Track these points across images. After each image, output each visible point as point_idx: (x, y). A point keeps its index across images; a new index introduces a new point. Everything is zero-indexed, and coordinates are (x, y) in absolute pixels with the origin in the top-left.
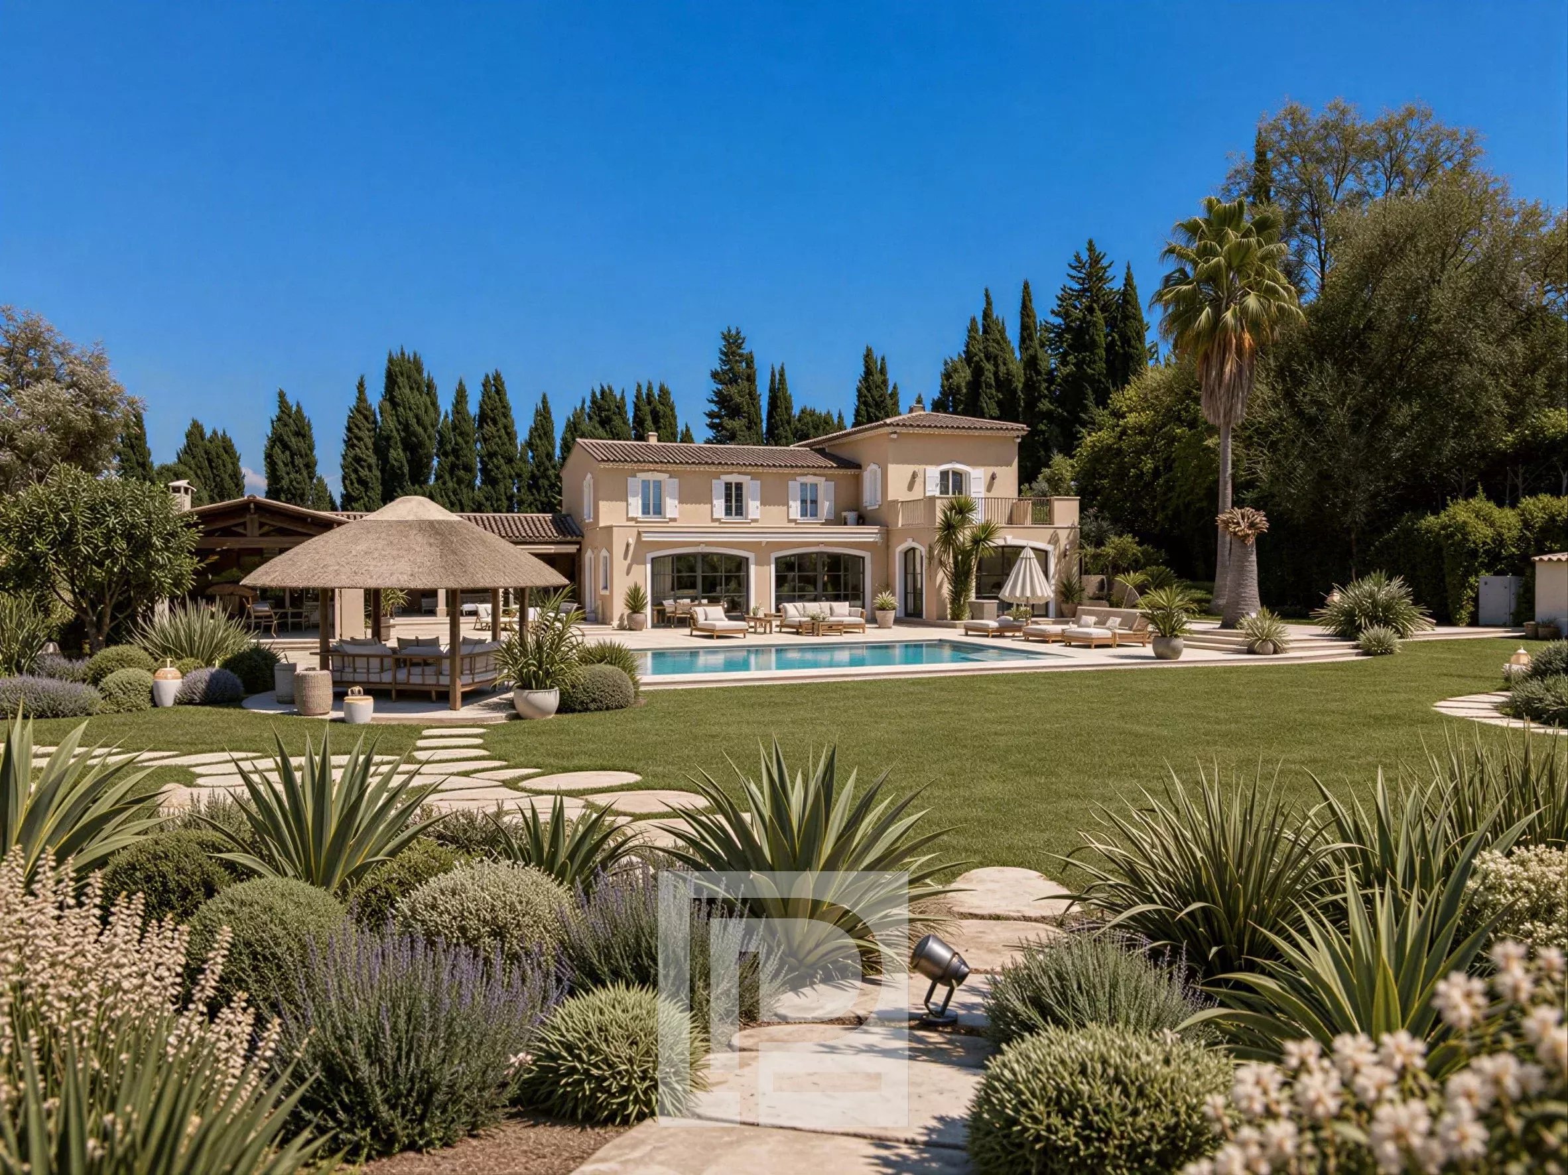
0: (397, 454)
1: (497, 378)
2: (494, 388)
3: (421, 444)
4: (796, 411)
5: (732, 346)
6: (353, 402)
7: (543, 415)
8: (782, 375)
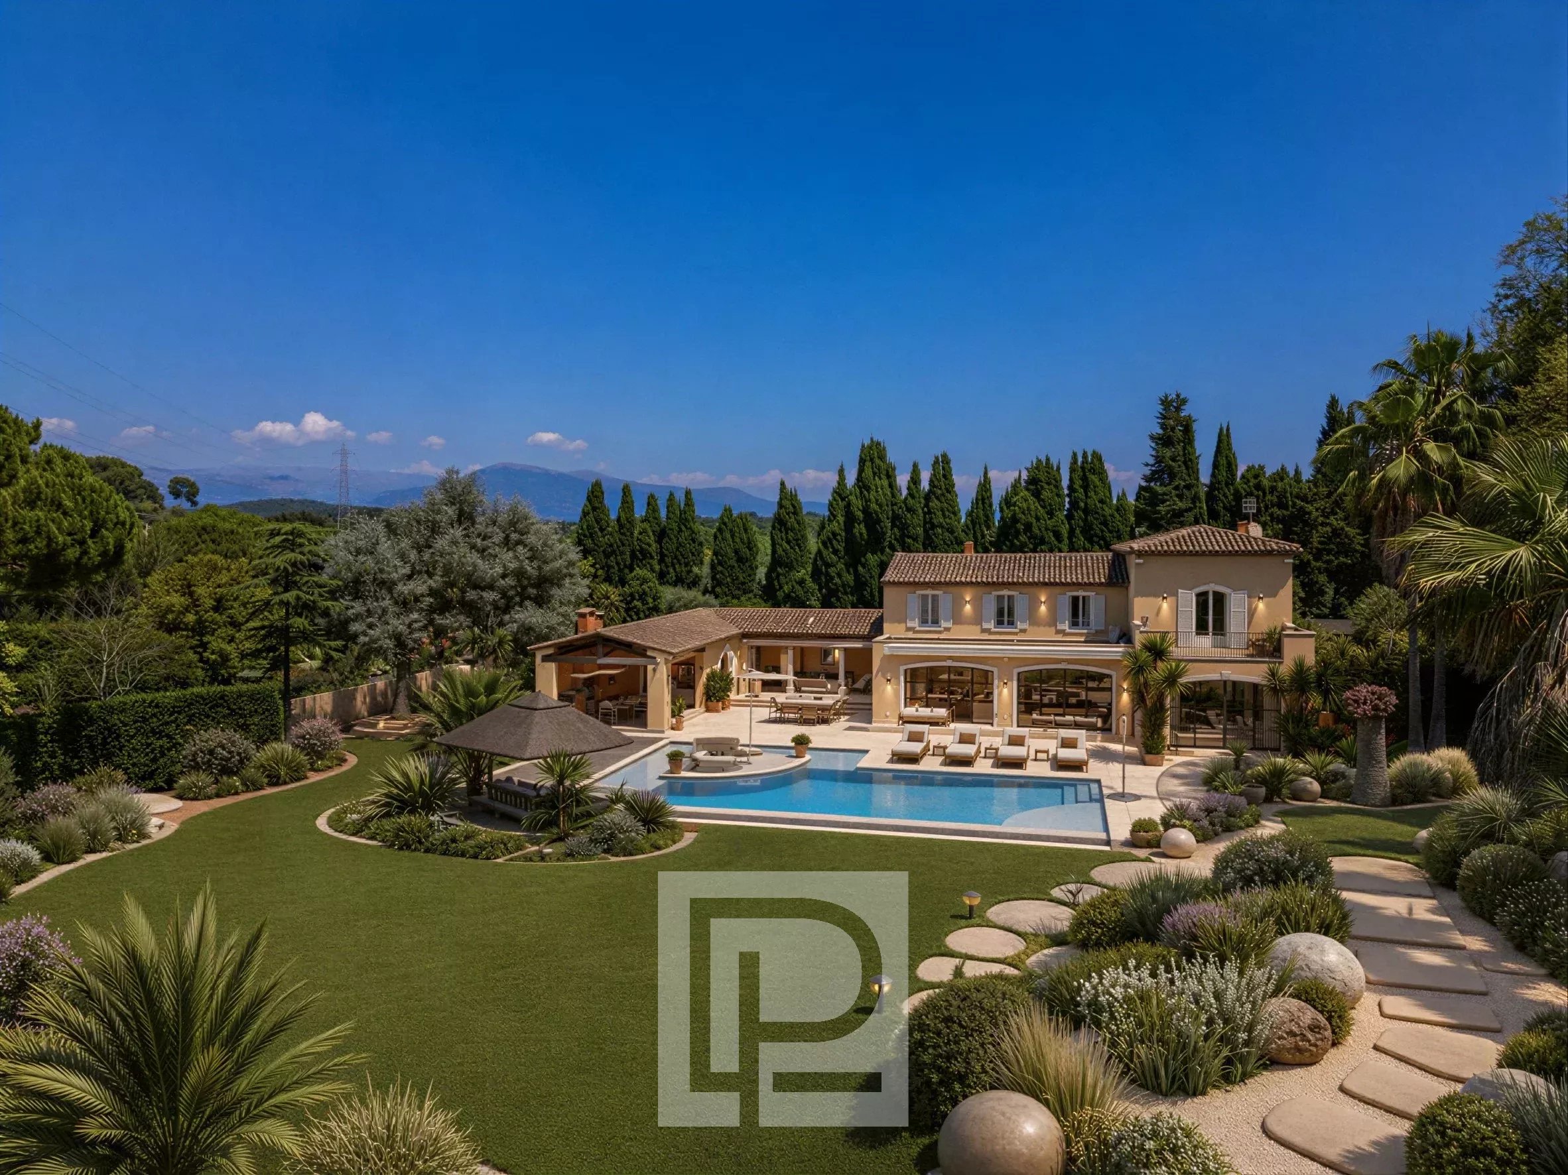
0: (860, 529)
1: (944, 456)
2: (943, 466)
3: (879, 521)
4: (1241, 470)
5: (1172, 407)
6: (835, 484)
7: (985, 487)
8: (1228, 430)
